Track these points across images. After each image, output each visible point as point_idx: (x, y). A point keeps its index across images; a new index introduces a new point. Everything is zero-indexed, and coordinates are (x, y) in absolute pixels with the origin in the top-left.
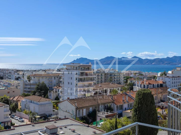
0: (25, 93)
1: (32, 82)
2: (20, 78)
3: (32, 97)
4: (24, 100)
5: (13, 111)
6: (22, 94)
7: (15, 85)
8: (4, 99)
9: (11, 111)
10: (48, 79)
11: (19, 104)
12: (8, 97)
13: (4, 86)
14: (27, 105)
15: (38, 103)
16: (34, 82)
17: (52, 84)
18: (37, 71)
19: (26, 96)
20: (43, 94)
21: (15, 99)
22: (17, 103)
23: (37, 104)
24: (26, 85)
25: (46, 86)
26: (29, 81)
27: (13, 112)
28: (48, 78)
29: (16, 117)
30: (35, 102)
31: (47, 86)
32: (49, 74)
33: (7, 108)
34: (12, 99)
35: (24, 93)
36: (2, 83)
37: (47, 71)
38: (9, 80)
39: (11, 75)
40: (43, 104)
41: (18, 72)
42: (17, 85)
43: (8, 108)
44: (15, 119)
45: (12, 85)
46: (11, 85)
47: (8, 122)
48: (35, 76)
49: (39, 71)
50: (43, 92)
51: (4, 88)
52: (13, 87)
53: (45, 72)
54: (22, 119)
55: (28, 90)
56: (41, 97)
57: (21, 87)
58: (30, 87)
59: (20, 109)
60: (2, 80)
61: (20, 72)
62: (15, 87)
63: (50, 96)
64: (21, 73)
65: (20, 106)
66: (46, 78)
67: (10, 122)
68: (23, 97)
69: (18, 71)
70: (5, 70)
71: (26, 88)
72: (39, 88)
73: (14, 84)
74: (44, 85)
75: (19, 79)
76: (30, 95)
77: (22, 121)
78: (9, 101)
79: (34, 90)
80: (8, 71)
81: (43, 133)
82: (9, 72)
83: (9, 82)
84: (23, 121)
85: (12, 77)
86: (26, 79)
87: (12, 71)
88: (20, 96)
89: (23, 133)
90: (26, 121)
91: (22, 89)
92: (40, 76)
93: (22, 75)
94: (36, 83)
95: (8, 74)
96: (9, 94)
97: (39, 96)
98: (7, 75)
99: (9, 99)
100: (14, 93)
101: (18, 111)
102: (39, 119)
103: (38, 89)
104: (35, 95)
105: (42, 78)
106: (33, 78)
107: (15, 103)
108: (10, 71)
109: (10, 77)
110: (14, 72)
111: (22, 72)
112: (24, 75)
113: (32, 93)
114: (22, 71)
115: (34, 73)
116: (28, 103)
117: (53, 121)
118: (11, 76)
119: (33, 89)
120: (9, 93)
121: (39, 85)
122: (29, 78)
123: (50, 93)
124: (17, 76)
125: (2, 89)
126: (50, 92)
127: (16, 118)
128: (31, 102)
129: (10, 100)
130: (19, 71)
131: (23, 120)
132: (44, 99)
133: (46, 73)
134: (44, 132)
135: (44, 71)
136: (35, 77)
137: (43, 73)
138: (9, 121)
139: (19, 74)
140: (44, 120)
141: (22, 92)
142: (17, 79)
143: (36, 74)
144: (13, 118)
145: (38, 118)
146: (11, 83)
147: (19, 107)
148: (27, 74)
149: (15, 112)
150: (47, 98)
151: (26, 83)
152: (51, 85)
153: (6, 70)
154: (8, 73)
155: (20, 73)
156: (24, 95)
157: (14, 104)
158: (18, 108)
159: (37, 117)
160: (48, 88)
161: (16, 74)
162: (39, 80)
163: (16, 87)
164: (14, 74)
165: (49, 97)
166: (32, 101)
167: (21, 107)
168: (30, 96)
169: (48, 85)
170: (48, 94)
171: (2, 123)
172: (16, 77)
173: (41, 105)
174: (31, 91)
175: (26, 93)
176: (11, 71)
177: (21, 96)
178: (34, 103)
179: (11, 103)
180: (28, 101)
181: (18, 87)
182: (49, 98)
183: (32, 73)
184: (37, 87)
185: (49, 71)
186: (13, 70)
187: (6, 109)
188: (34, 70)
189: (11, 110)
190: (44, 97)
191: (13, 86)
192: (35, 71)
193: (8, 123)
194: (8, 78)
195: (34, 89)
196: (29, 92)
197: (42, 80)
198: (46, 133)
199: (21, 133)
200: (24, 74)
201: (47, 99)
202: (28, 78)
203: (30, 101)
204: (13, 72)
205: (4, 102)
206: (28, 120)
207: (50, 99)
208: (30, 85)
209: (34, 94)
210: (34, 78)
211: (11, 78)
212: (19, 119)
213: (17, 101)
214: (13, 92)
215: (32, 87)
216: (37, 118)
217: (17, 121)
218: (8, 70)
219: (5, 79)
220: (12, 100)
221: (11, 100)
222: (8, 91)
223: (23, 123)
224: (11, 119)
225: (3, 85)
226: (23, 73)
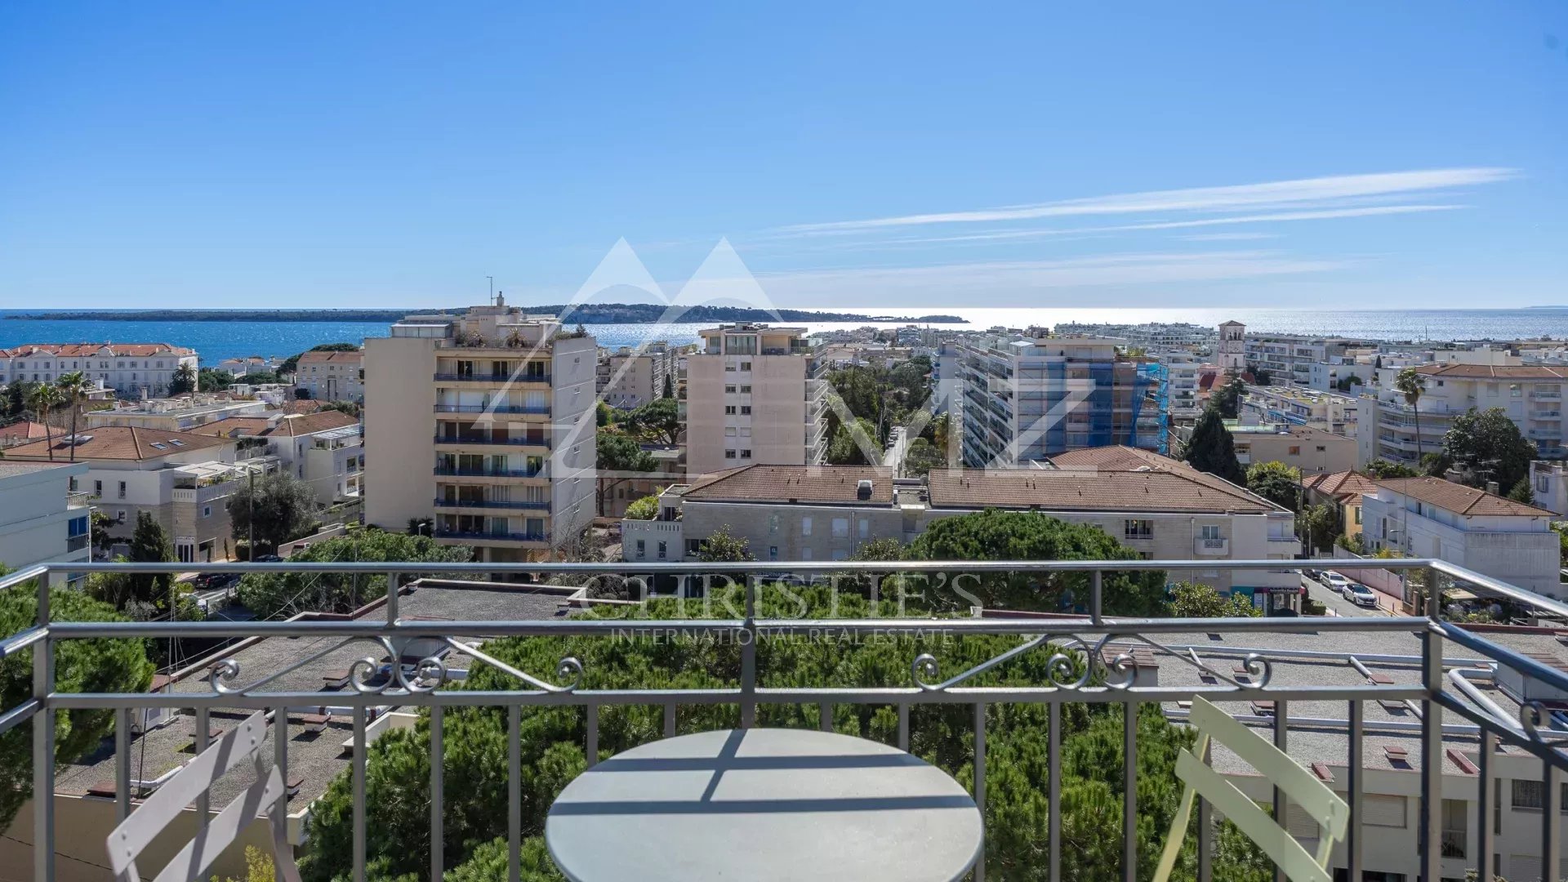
0: (1387, 461)
1: (1424, 405)
2: (1358, 382)
3: (1423, 487)
4: (1375, 493)
5: (1316, 543)
6: (1370, 467)
7: (1330, 416)
8: (1269, 481)
9: (1305, 542)
10: (1532, 395)
11: (1349, 511)
12: (1292, 472)
13: (1274, 417)
14: (1394, 524)
15: (1462, 520)
16: (1442, 408)
17: (1557, 423)
18: (1461, 348)
19: (1389, 475)
20: (1492, 477)
21: (1328, 486)
22: (1339, 506)
23: (1454, 526)
24: (1393, 419)
25: (1516, 431)
26: (1412, 398)
27: (1317, 550)
28: (1533, 389)
29: (1332, 578)
30: (1442, 513)
31: (1524, 434)
32: (1539, 364)
33: (1286, 522)
34: (1312, 486)
35: (1380, 459)
36: (1262, 401)
37: (1526, 347)
38: (1297, 389)
39: (1312, 367)
40: (1494, 533)
41: (1349, 353)
42: (1342, 415)
43: (1290, 526)
44: (1330, 587)
45: (1314, 417)
46: (1309, 414)
47: (1288, 592)
48: (1444, 374)
49: (1471, 346)
50: (1492, 466)
51: (1270, 428)
52: (1320, 426)
53: (1515, 354)
54: (1365, 591)
55: (1402, 446)
56: (1480, 492)
57: (1364, 428)
58: (1412, 430)
59: (1358, 538)
60: (1264, 390)
61: (1359, 351)
62: (1331, 428)
63: (1546, 490)
64: (1364, 357)
65: (1357, 522)
66: (1520, 386)
67: (1299, 597)
68: (1372, 477)
69: (1346, 345)
70: (1276, 341)
71: (1393, 432)
72: (1468, 442)
73: (1325, 410)
74: (1505, 426)
75: (1353, 385)
76: (1413, 475)
77: (1366, 600)
78: (1294, 494)
79: (1439, 450)
80: (1297, 347)
81: (1480, 687)
82: (1301, 352)
83: (1299, 400)
84: (1370, 605)
85: (1312, 375)
86: (1389, 386)
87: (1317, 349)
88: (1352, 472)
89: (1359, 658)
90: (1391, 608)
91: (1369, 438)
92: (1479, 374)
93: (1370, 369)
94: (1454, 413)
95: (1292, 359)
96: (1295, 458)
97: (1466, 482)
98: (1288, 367)
99: (1298, 482)
100: (1322, 453)
101: (1345, 545)
102: (1467, 609)
103: (1461, 444)
104: (1444, 477)
105: (1493, 386)
106: (1430, 385)
107: (1330, 509)
108: (1303, 347)
109: (1302, 376)
110: (1328, 349)
111: (1369, 351)
112: (1379, 364)
113: (1428, 466)
114: (1372, 345)
115: (1442, 358)
116: (1401, 515)
117: (1551, 632)
118: (1312, 370)
119: (1434, 441)
120: (1295, 451)
121: (1468, 427)
122: (1411, 385)
123: (1545, 474)
124: (1344, 372)
125: (1260, 428)
126: (1539, 468)
127: (1333, 582)
128: (1420, 513)
129: (1300, 487)
130: (1356, 345)
131: (1372, 596)
132: (1504, 502)
133: (1518, 361)
134: (1487, 682)
135: (1509, 346)
136: (1446, 380)
137: (1502, 359)
138: (1296, 591)
139: (1351, 362)
140: (1498, 618)
141: (1369, 453)
142: (1343, 386)
143: (1454, 362)
144: (1315, 577)
145: (1460, 601)
146: (1307, 404)
147: (1352, 529)
148: (1399, 364)
149: (1327, 549)
150: (1525, 499)
151: (1391, 410)
152: (1550, 429)
153: (1285, 341)
154: (1295, 354)
155: (1359, 359)
156: (1378, 469)
157: (1321, 510)
158: (1341, 529)
159: (1454, 596)
160: (1533, 445)
161: (1339, 360)
162: (1470, 398)
163: (1338, 426)
164: (1327, 359)
165: (1538, 497)
166: (1426, 508)
167: (1359, 529)
168: (1409, 482)
169: (1533, 426)
170: (1532, 482)
171: (1259, 590)
172: (1334, 375)
173: (1481, 533)
174: (1422, 454)
175: (1391, 464)
176: (1308, 346)
177: (1363, 474)
178: (1433, 517)
179: (1306, 501)
180: (1400, 502)
181: (1349, 429)
182: (1534, 505)
183: (1432, 358)
184: (1458, 437)
185: (1539, 347)
186: (1319, 342)
187: (1277, 526)
188: (1438, 343)
189: (1306, 536)
190: (1503, 492)
191: (1319, 420)
192: (1449, 346)
193: (1287, 598)
194: (1293, 377)
195: (1441, 444)
196: (1410, 456)
197: (1488, 402)
198: (1496, 692)
199: (1348, 657)
200: (1383, 362)
201: (1523, 509)
202: (1403, 386)
203: (1415, 507)
204: (1319, 351)
205: (1269, 495)
206: (1399, 604)
207: (1543, 507)
208: (1416, 419)
209: (1438, 472)
210: (1441, 383)
211: (1312, 380)
212: (1350, 586)
213: (1341, 498)
214: (1322, 449)
215: (1426, 431)
216: (1452, 601)
217: (1340, 596)
218: (1294, 340)
219: (1282, 383)
220: (1312, 491)
221: (1307, 490)
222: (1293, 441)
223: (1371, 612)
224: (1305, 580)
225: (1267, 414)
226: (1374, 357)
